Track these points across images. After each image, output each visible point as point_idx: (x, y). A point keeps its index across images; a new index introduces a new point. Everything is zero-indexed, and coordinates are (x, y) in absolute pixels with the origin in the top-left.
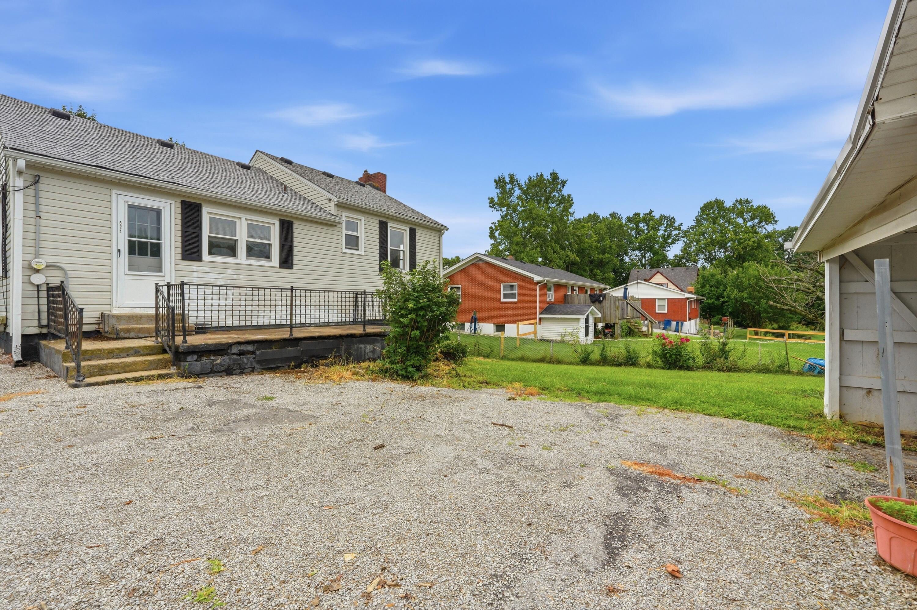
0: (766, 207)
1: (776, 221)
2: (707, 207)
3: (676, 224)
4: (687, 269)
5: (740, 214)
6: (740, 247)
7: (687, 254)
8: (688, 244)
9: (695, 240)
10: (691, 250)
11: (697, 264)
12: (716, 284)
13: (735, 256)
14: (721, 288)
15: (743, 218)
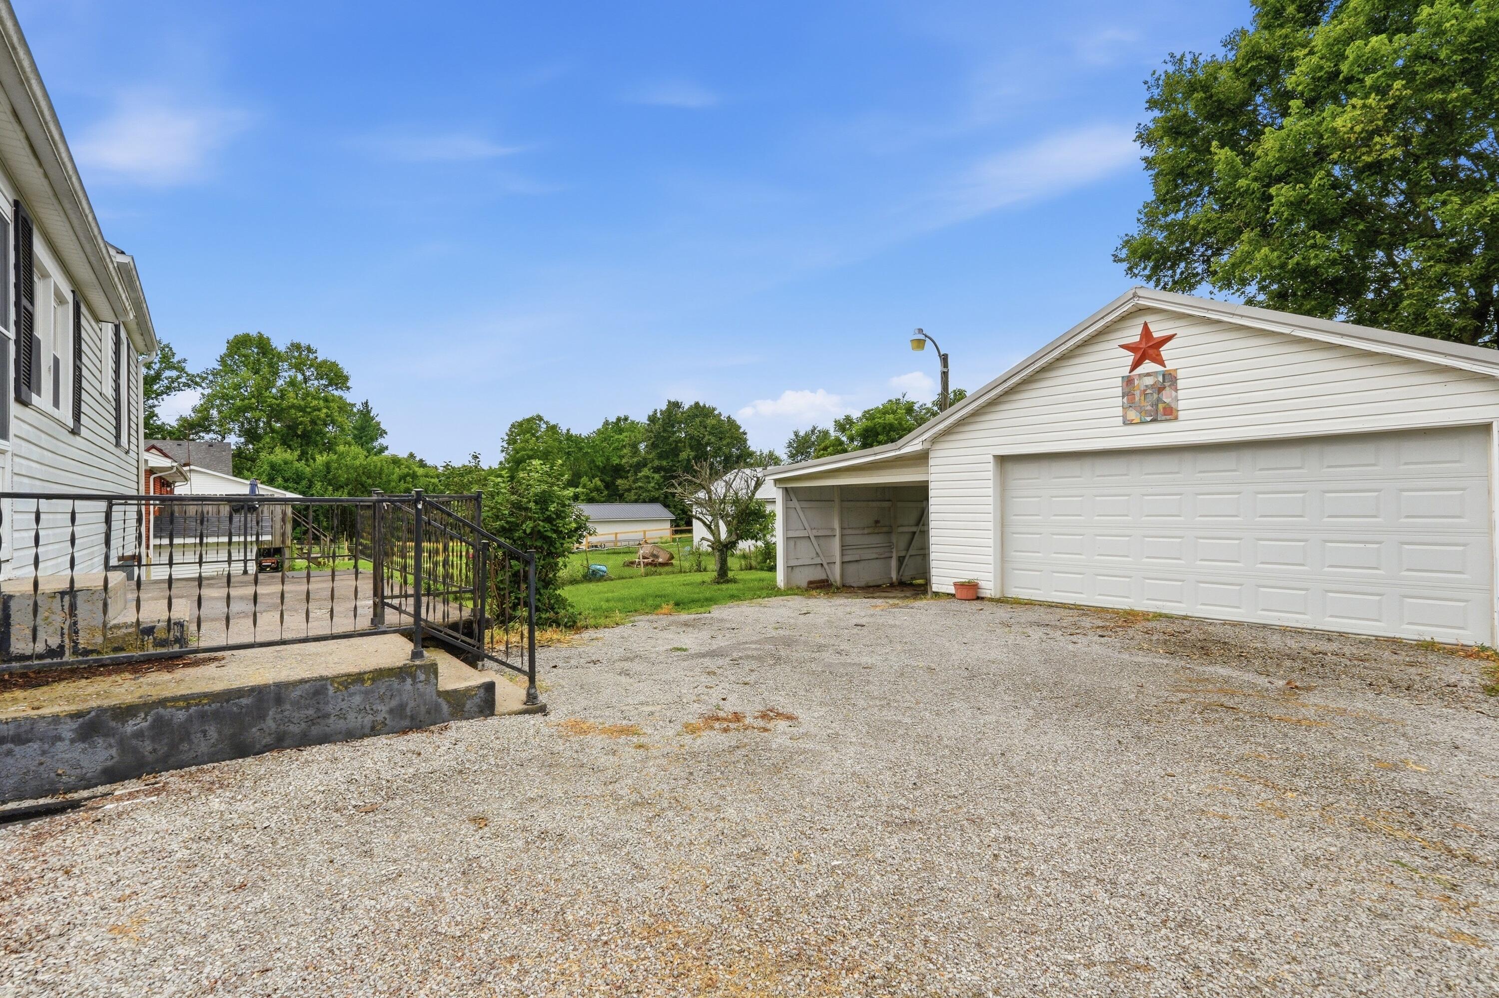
0: (335, 364)
1: (348, 388)
2: (239, 344)
3: (175, 360)
4: (211, 446)
5: (298, 367)
6: (307, 419)
7: (206, 419)
8: (209, 401)
9: (225, 397)
10: (214, 413)
11: (224, 438)
12: (294, 477)
13: (299, 433)
14: (304, 483)
15: (303, 374)
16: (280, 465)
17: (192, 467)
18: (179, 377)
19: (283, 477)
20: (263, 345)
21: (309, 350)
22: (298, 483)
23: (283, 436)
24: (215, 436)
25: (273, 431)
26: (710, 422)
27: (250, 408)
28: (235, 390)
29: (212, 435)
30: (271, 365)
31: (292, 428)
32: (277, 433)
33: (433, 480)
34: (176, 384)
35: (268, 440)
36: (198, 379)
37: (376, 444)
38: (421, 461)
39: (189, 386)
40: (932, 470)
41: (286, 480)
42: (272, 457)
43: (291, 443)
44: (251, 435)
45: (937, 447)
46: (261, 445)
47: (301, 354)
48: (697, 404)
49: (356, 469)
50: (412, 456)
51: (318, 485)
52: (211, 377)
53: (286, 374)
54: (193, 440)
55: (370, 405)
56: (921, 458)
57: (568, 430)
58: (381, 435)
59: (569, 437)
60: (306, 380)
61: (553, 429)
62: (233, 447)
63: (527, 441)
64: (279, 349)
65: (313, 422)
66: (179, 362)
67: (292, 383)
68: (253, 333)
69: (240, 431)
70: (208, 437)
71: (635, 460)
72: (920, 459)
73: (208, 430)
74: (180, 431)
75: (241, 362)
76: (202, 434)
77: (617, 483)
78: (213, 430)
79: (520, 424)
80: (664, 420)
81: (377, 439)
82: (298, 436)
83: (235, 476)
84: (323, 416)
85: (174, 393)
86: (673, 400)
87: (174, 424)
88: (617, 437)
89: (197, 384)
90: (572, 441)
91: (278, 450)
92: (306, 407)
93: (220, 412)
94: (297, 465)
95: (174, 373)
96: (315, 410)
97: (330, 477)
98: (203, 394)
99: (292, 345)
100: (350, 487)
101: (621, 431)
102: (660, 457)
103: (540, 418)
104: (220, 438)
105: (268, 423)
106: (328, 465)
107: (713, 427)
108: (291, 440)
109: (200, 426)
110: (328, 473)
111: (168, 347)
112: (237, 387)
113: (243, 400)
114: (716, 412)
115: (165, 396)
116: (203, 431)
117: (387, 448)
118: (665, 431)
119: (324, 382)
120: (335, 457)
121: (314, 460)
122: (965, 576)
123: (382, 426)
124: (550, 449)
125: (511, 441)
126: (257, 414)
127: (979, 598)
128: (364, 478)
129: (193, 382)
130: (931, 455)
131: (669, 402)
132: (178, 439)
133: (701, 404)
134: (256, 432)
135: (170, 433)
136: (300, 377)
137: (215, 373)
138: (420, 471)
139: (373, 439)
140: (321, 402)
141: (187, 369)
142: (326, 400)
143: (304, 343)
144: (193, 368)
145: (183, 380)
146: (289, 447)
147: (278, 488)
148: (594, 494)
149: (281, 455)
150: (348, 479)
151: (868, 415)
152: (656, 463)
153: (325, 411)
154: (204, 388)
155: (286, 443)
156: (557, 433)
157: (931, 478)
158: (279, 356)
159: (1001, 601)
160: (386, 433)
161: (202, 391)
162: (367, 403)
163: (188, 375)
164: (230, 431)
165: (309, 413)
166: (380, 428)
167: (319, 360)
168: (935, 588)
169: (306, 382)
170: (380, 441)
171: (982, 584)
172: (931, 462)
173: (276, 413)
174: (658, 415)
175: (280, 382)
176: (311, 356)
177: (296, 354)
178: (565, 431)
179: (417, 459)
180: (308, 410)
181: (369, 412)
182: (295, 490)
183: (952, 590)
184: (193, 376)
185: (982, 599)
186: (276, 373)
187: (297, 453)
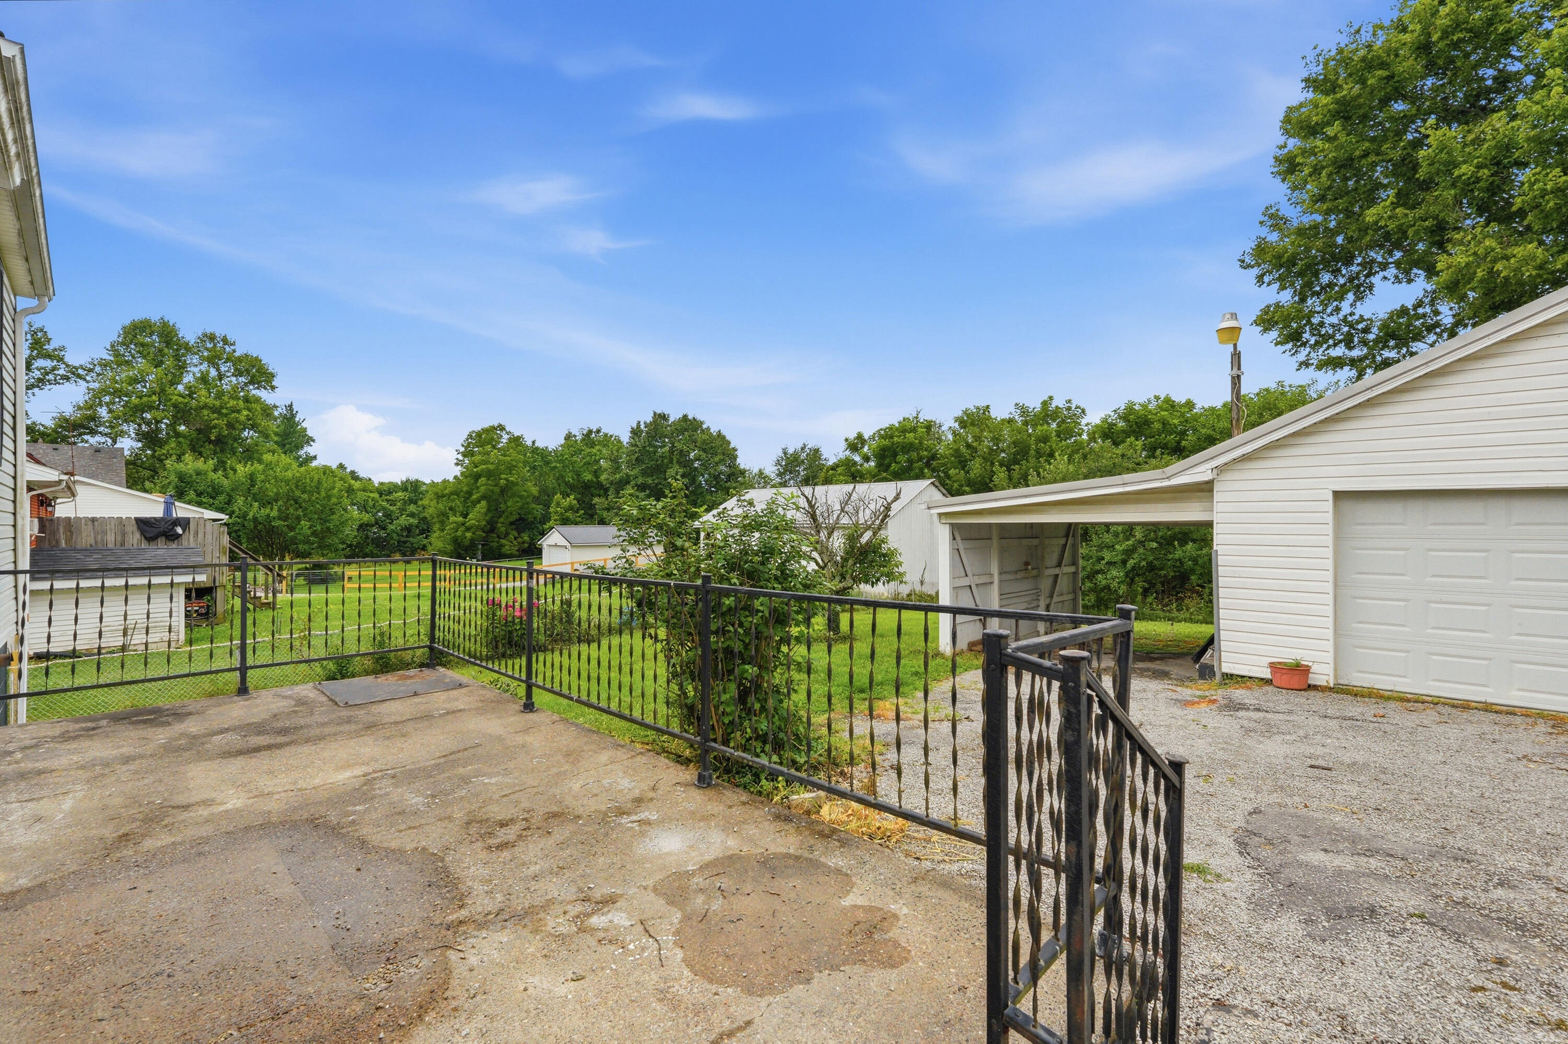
0: (257, 359)
2: (136, 331)
4: (98, 451)
5: (212, 361)
6: (222, 422)
7: (93, 418)
8: (96, 397)
9: (118, 393)
10: (103, 412)
11: (115, 442)
12: (210, 490)
13: (213, 438)
14: (222, 498)
15: (218, 370)
16: (191, 476)
17: (77, 478)
18: (54, 369)
19: (195, 491)
20: (168, 334)
21: (225, 341)
22: (214, 498)
23: (191, 441)
24: (103, 439)
25: (178, 435)
26: (699, 436)
27: (150, 408)
28: (130, 384)
29: (98, 438)
30: (177, 358)
31: (204, 432)
32: (185, 437)
33: (372, 495)
34: (51, 377)
35: (173, 445)
36: (80, 371)
37: (301, 452)
38: (353, 472)
39: (68, 379)
40: (1217, 507)
41: (199, 494)
42: (181, 467)
43: (202, 449)
44: (150, 439)
45: (1225, 476)
46: (165, 452)
47: (215, 345)
48: (685, 416)
49: (287, 482)
50: (341, 466)
51: (240, 501)
52: (98, 369)
53: (195, 369)
54: (75, 443)
55: (295, 408)
56: (1205, 489)
57: (534, 442)
58: (308, 443)
59: (535, 450)
60: (221, 377)
61: (516, 441)
62: (127, 453)
63: (488, 454)
64: (187, 339)
65: (230, 426)
66: (55, 350)
67: (204, 379)
68: (155, 317)
69: (137, 434)
70: (94, 440)
71: (618, 476)
72: (1202, 491)
73: (93, 432)
74: (57, 432)
75: (139, 352)
76: (86, 437)
77: (594, 502)
78: (100, 433)
79: (479, 434)
80: (647, 433)
81: (302, 447)
82: (210, 442)
83: (128, 487)
84: (242, 418)
85: (49, 387)
86: (658, 412)
87: (50, 423)
88: (589, 450)
89: (79, 376)
90: (538, 454)
91: (188, 457)
92: (222, 408)
93: (110, 411)
94: (212, 475)
95: (48, 364)
96: (233, 412)
97: (255, 490)
98: (88, 389)
99: (205, 335)
100: (280, 503)
101: (592, 444)
102: (644, 473)
103: (502, 428)
104: (110, 441)
105: (172, 426)
106: (252, 477)
107: (704, 442)
108: (202, 446)
109: (83, 427)
110: (253, 486)
111: (42, 330)
112: (134, 381)
113: (140, 398)
114: (704, 426)
115: (36, 390)
116: (88, 434)
117: (315, 457)
118: (650, 445)
119: (242, 379)
120: (260, 467)
121: (235, 471)
122: (1288, 655)
123: (310, 433)
124: (514, 463)
125: (467, 453)
126: (158, 414)
127: (1311, 687)
128: (298, 493)
129: (74, 374)
130: (1217, 487)
131: (655, 414)
132: (54, 441)
133: (690, 417)
134: (157, 436)
135: (43, 435)
136: (213, 373)
137: (104, 364)
138: (356, 485)
139: (299, 447)
140: (241, 403)
141: (66, 360)
142: (247, 400)
143: (219, 333)
144: (74, 358)
145: (61, 372)
146: (201, 454)
147: (189, 503)
148: (569, 514)
149: (191, 464)
150: (277, 494)
151: (888, 434)
152: (640, 480)
153: (245, 413)
154: (88, 382)
155: (197, 451)
156: (520, 444)
157: (1216, 518)
158: (188, 348)
159: (1339, 690)
160: (313, 441)
161: (86, 385)
162: (291, 406)
163: (67, 366)
164: (122, 434)
165: (226, 415)
166: (306, 435)
167: (237, 354)
168: (1226, 668)
169: (220, 379)
170: (307, 449)
171: (1315, 668)
172: (1217, 496)
173: (181, 413)
174: (642, 427)
175: (188, 378)
176: (228, 349)
177: (210, 345)
178: (529, 443)
179: (348, 470)
180: (224, 411)
181: (293, 416)
182: (210, 507)
183: (1266, 674)
184: (74, 367)
185: (1315, 688)
186: (182, 368)
187: (211, 463)
